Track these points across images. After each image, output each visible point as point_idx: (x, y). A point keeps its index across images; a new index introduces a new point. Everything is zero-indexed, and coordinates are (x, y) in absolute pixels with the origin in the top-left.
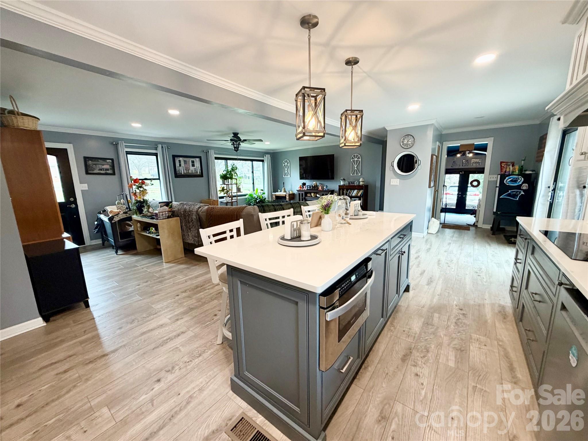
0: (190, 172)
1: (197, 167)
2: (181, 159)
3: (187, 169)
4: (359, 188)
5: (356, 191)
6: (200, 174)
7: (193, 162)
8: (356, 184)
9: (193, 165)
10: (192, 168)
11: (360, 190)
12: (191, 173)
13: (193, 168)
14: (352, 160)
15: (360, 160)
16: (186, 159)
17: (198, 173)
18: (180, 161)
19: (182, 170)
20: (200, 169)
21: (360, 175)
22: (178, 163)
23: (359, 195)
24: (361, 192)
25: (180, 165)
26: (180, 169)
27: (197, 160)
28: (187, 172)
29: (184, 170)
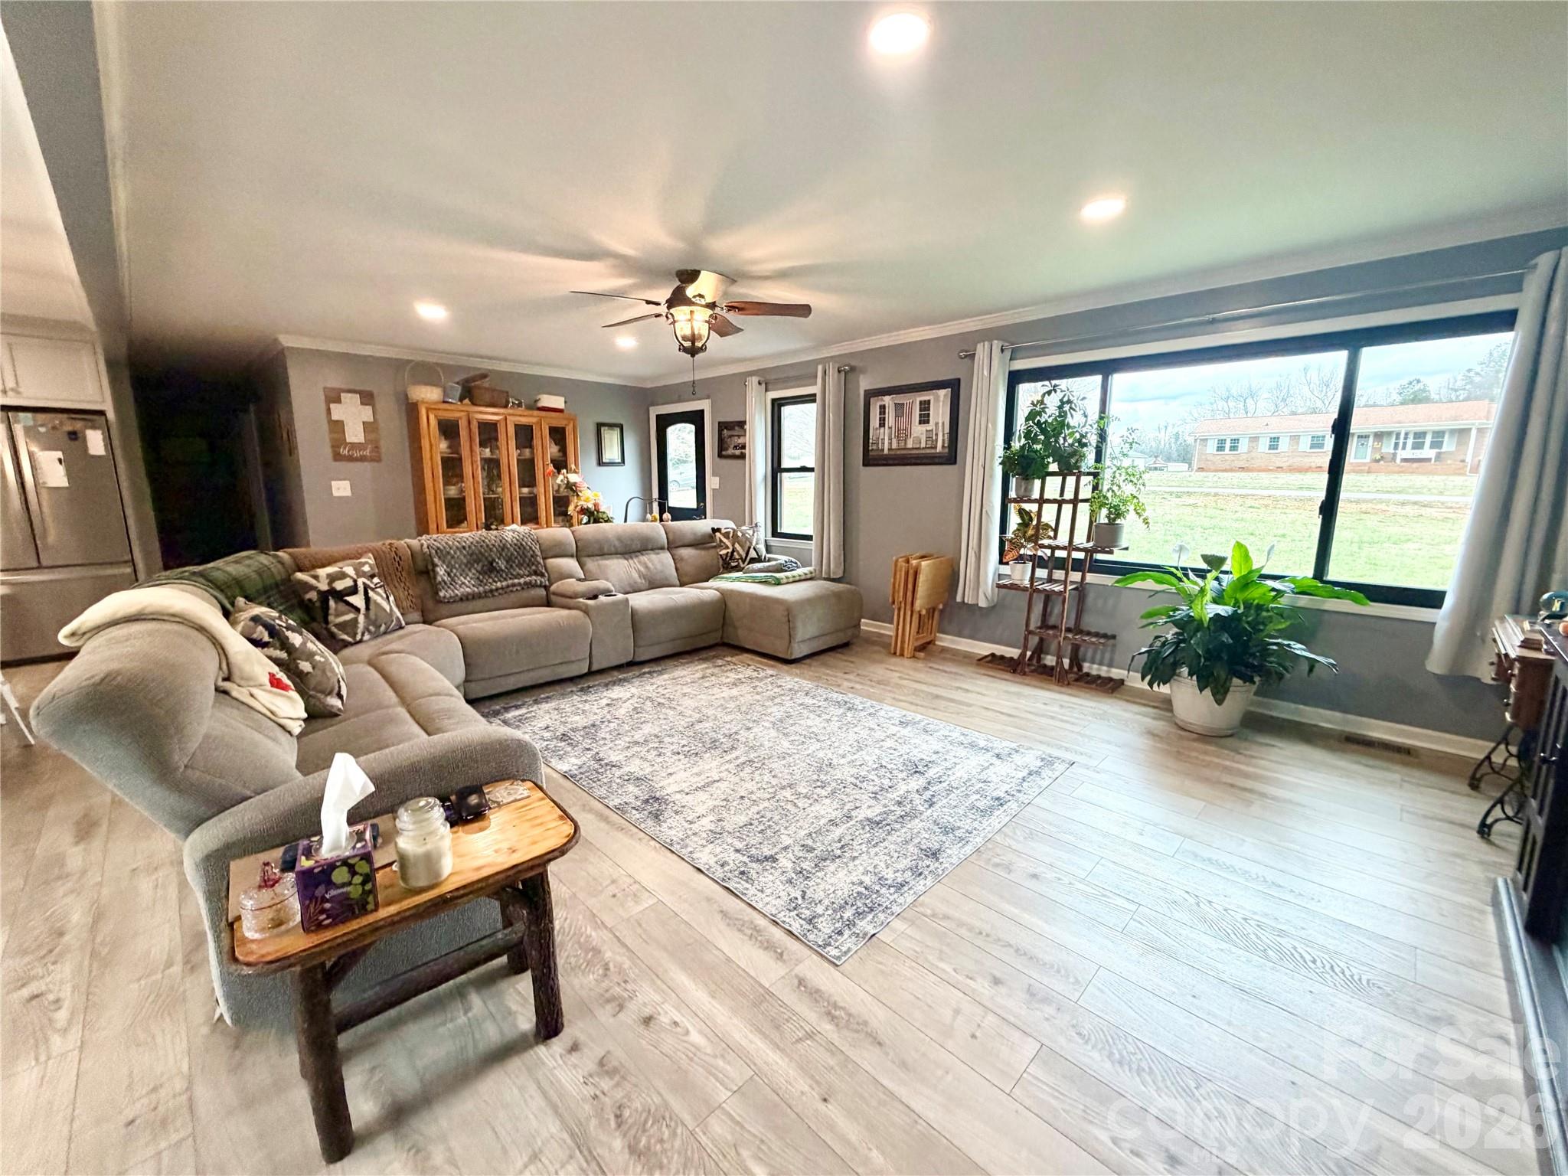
0: (910, 445)
1: (937, 424)
2: (887, 400)
3: (902, 434)
6: (947, 450)
7: (925, 406)
9: (924, 419)
10: (919, 431)
12: (913, 449)
13: (924, 428)
16: (901, 399)
17: (939, 449)
18: (883, 408)
19: (885, 440)
20: (947, 430)
22: (878, 416)
25: (882, 424)
26: (881, 437)
27: (942, 399)
28: (902, 444)
29: (890, 439)
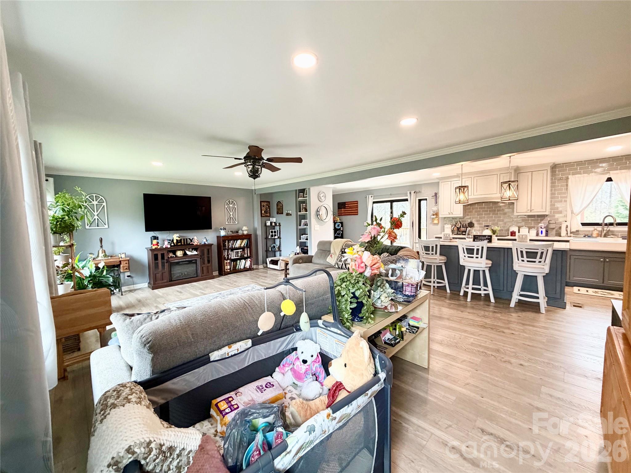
4: (242, 237)
5: (239, 242)
8: (240, 233)
11: (243, 240)
14: (226, 206)
15: (236, 206)
21: (237, 223)
23: (242, 245)
24: (245, 241)
